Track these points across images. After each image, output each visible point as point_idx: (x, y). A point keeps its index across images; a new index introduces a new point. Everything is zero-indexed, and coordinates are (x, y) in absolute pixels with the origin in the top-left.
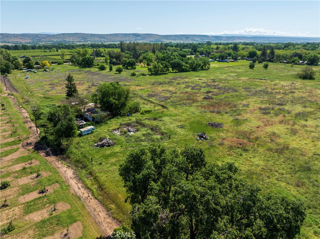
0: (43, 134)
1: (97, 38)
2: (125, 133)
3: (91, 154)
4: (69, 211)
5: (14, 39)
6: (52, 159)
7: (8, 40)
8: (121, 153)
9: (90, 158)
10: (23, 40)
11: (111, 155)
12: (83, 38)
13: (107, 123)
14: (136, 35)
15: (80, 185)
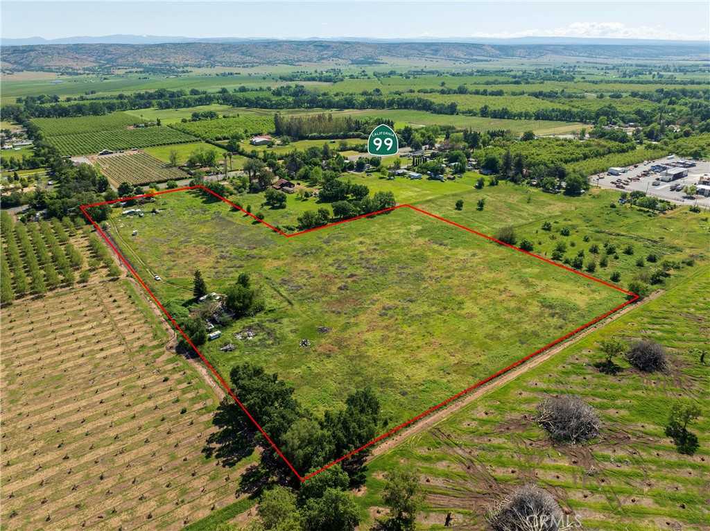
0: (181, 339)
1: (236, 55)
2: (245, 338)
3: (218, 358)
4: (206, 393)
5: (59, 60)
6: (191, 361)
7: (48, 64)
8: (239, 357)
9: (217, 360)
10: (80, 63)
11: (231, 359)
12: (205, 54)
13: (232, 326)
14: (321, 46)
15: (211, 380)
